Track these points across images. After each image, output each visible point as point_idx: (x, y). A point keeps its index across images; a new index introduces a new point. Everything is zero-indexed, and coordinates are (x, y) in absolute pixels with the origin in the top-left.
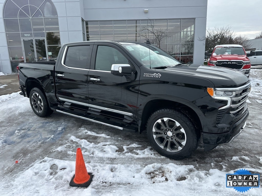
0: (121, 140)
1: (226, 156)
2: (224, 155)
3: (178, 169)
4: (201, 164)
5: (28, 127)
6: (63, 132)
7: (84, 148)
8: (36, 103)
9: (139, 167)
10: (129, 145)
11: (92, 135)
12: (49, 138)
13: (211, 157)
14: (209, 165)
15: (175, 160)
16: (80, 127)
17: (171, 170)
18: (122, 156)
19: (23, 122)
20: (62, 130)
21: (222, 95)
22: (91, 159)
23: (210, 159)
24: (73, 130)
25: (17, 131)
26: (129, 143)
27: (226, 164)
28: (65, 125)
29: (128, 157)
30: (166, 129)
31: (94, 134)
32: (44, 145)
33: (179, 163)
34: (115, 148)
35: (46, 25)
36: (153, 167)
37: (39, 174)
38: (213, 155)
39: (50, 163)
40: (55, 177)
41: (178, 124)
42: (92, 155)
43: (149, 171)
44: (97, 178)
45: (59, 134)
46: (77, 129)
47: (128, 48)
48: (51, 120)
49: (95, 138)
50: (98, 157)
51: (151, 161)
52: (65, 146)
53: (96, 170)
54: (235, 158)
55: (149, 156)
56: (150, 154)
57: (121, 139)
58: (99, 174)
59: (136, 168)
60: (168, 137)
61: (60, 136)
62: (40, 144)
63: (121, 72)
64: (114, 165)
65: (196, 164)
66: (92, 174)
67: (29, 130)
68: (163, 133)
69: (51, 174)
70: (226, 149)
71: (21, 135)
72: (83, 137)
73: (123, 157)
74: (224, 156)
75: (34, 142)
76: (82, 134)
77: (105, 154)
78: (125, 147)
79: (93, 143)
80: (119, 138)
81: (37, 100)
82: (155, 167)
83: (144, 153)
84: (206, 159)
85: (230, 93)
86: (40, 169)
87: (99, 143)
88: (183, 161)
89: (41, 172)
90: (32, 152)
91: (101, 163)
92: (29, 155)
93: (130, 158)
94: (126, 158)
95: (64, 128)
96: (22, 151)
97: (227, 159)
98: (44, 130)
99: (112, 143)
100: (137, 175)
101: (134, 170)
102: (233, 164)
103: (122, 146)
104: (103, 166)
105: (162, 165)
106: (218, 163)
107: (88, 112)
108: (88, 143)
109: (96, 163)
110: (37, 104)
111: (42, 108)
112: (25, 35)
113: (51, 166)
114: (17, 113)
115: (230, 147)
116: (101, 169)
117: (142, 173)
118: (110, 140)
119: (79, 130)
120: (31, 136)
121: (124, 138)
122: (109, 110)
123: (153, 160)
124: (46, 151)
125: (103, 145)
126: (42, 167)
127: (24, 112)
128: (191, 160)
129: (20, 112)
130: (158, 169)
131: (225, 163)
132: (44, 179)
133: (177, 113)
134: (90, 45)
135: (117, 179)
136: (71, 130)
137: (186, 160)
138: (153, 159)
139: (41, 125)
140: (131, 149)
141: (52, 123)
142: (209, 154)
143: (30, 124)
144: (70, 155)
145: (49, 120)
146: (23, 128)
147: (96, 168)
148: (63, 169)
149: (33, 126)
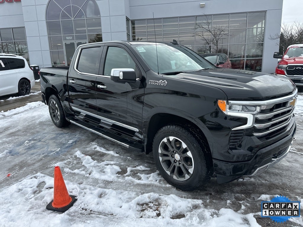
0: (129, 160)
1: (254, 192)
2: (251, 190)
3: (178, 203)
4: (213, 200)
5: (40, 138)
6: (72, 146)
7: (84, 166)
8: (55, 112)
9: (133, 194)
10: (135, 167)
11: (101, 152)
12: (54, 151)
13: (232, 192)
14: (223, 203)
15: (182, 190)
16: (93, 141)
17: (169, 204)
18: (121, 179)
19: (38, 132)
20: (73, 143)
21: (239, 111)
22: (84, 180)
23: (230, 194)
24: (83, 144)
25: (27, 141)
26: (137, 165)
27: (248, 204)
28: (78, 138)
29: (127, 181)
30: (173, 150)
31: (103, 150)
32: (45, 159)
33: (185, 196)
34: (118, 169)
35: (88, 27)
36: (149, 197)
37: (22, 191)
38: (237, 189)
39: (40, 180)
40: (36, 197)
41: (184, 146)
42: (88, 175)
43: (143, 202)
44: (79, 203)
45: (67, 147)
46: (88, 144)
47: (138, 49)
48: (68, 131)
49: (103, 155)
50: (94, 178)
51: (153, 189)
52: (66, 161)
53: (83, 193)
54: (264, 197)
55: (152, 182)
56: (154, 180)
57: (131, 159)
58: (83, 198)
59: (129, 196)
60: (176, 161)
61: (67, 150)
62: (42, 157)
63: (122, 78)
64: (105, 190)
65: (208, 199)
66: (76, 198)
67: (39, 141)
68: (170, 155)
69: (35, 192)
70: (258, 183)
71: (29, 145)
72: (89, 153)
73: (121, 181)
74: (251, 192)
75: (36, 155)
76: (90, 149)
77: (102, 175)
78: (129, 169)
79: (95, 161)
80: (129, 158)
81: (55, 109)
82: (151, 197)
83: (148, 178)
84: (224, 194)
85: (254, 108)
86: (26, 185)
87: (103, 161)
88: (192, 193)
89: (25, 189)
90: (29, 165)
91: (93, 186)
92: (25, 168)
93: (128, 183)
94: (124, 182)
95: (75, 142)
96: (20, 164)
97: (253, 196)
98: (55, 142)
99: (118, 163)
100: (125, 206)
101: (125, 198)
102: (258, 204)
103: (127, 167)
104: (94, 189)
105: (160, 195)
106: (237, 201)
107: (100, 125)
108: (91, 160)
109: (88, 184)
110: (55, 114)
111: (59, 117)
112: (67, 38)
113: (40, 183)
114: (38, 121)
115: (266, 180)
116: (89, 193)
117: (132, 203)
118: (117, 159)
119: (90, 144)
120: (38, 148)
121: (135, 158)
122: (115, 124)
123: (155, 189)
124: (43, 166)
125: (106, 164)
126: (29, 183)
127: (44, 121)
128: (203, 194)
129: (41, 120)
130: (155, 201)
131: (248, 202)
132: (24, 198)
133: (184, 131)
134: (100, 47)
135: (100, 208)
136: (81, 143)
137: (197, 192)
138: (156, 186)
139: (54, 136)
140: (136, 172)
141: (66, 135)
142: (232, 187)
143: (44, 135)
144: (65, 173)
145: (66, 131)
146: (35, 138)
147: (85, 190)
148: (49, 189)
149: (46, 136)
